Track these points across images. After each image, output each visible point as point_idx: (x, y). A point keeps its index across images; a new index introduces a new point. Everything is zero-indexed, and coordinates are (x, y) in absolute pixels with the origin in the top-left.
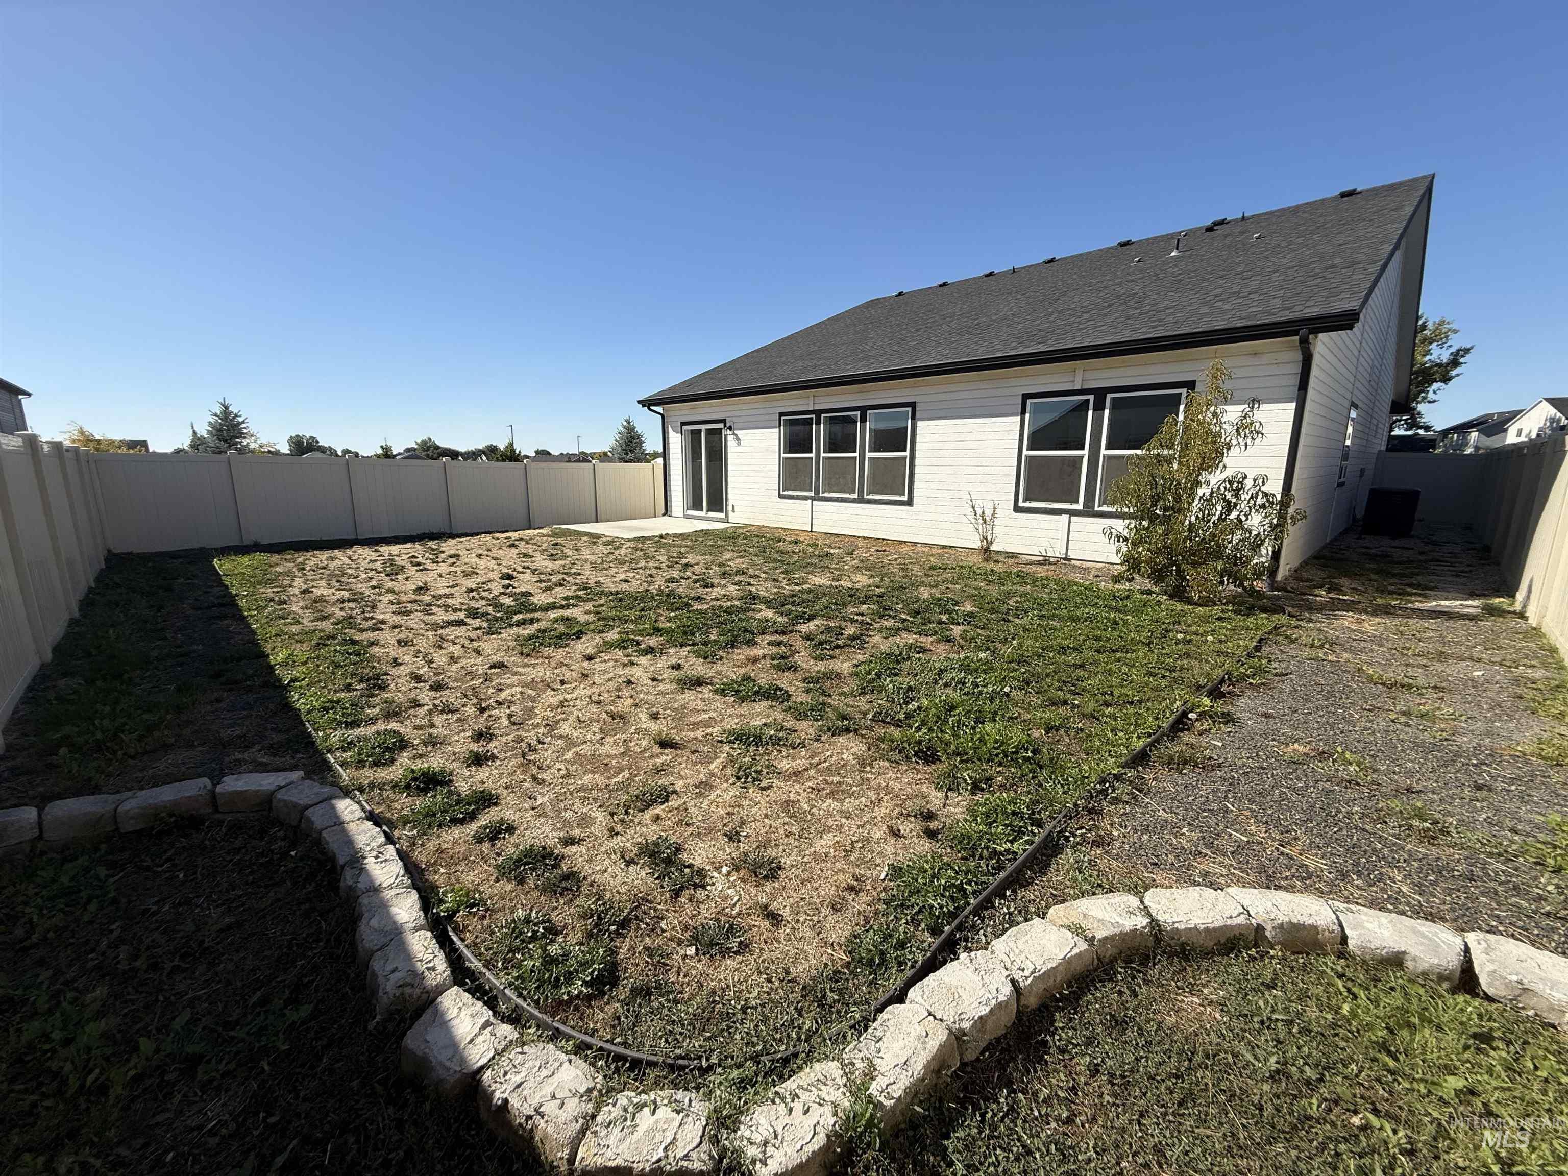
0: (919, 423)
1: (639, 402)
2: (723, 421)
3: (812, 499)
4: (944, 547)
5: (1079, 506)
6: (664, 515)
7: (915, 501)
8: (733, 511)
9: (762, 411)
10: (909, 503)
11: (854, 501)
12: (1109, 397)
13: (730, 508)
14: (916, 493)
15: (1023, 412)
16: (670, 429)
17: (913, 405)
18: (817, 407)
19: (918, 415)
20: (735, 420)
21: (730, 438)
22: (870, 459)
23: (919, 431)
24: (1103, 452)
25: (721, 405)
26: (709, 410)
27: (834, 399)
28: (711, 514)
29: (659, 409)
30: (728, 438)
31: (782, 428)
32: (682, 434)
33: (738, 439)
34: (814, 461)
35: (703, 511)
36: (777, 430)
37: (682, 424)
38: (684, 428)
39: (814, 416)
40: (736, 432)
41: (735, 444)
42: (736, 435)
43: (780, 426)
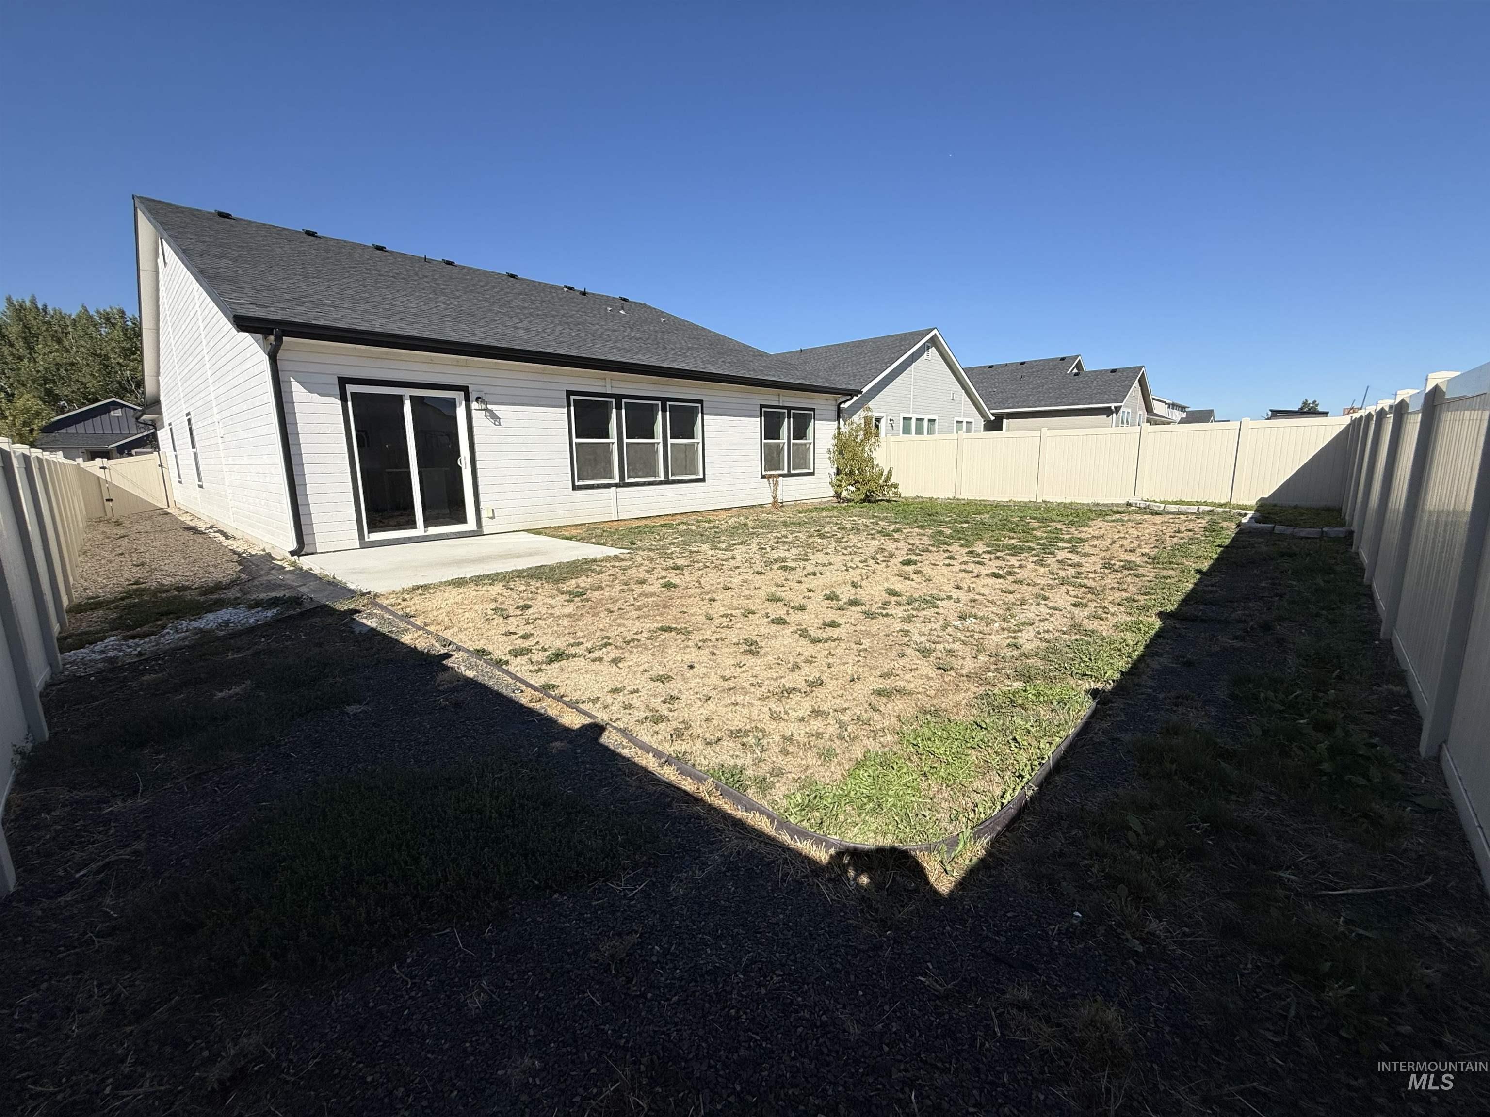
0: (705, 417)
2: (465, 389)
3: (617, 485)
5: (786, 471)
6: (296, 552)
7: (707, 478)
8: (492, 516)
10: (704, 480)
11: (660, 483)
12: (792, 412)
13: (485, 513)
14: (707, 471)
15: (761, 416)
16: (295, 386)
17: (701, 402)
18: (615, 391)
19: (707, 411)
20: (486, 389)
21: (479, 415)
22: (671, 445)
23: (707, 423)
24: (792, 441)
25: (456, 364)
26: (424, 367)
27: (635, 385)
28: (434, 530)
30: (475, 414)
31: (572, 408)
32: (344, 399)
33: (494, 417)
34: (615, 448)
35: (415, 528)
36: (566, 410)
37: (343, 382)
38: (350, 388)
39: (613, 400)
40: (489, 407)
41: (489, 422)
42: (491, 411)
43: (569, 406)
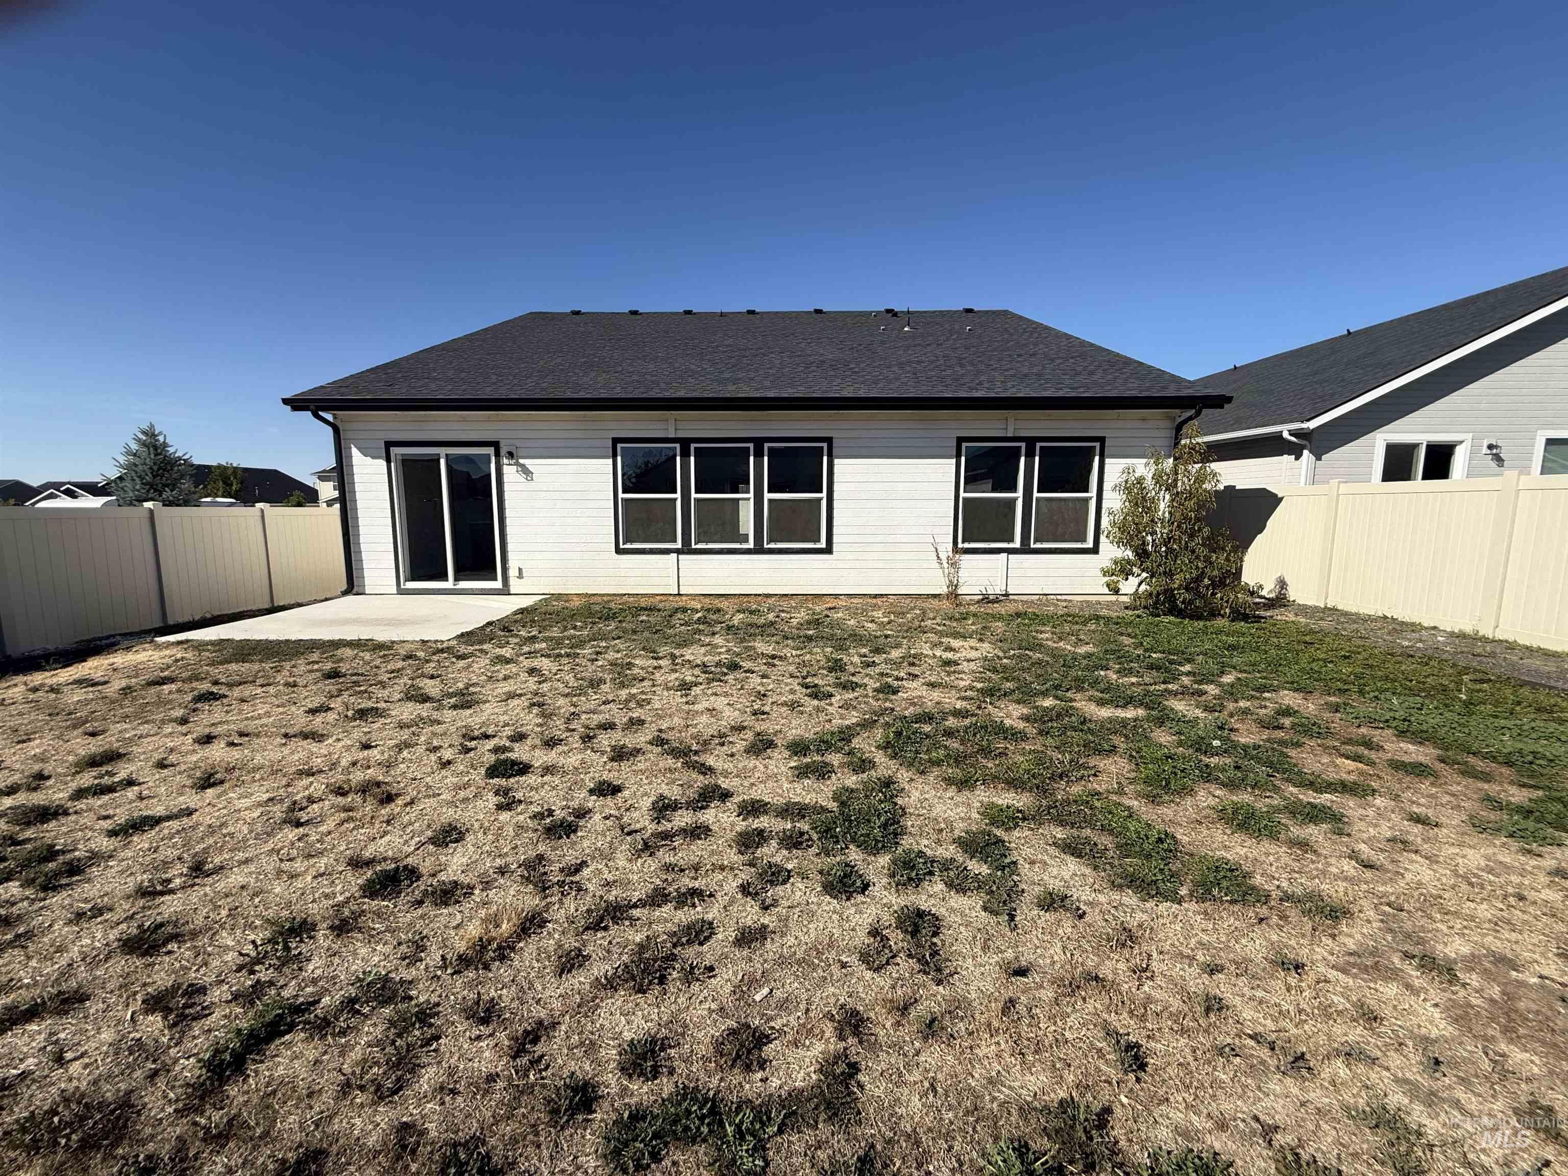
0: (836, 461)
1: (286, 401)
2: (496, 445)
3: (678, 552)
4: (876, 596)
5: (1017, 544)
6: (345, 593)
7: (835, 548)
8: (520, 576)
9: (579, 434)
10: (828, 550)
11: (747, 552)
12: (1038, 445)
13: (513, 572)
14: (835, 539)
16: (355, 451)
17: (829, 440)
18: (681, 435)
19: (835, 451)
20: (520, 443)
21: (509, 471)
22: (770, 501)
23: (836, 469)
24: (1036, 494)
25: (488, 420)
26: (456, 426)
27: (705, 425)
28: (464, 585)
29: (329, 416)
30: (506, 469)
31: (619, 459)
32: (388, 461)
33: (526, 471)
34: (679, 504)
35: (447, 580)
36: (610, 461)
37: (389, 445)
38: (394, 451)
39: (678, 446)
40: (521, 461)
41: (521, 478)
42: (523, 466)
43: (614, 456)
